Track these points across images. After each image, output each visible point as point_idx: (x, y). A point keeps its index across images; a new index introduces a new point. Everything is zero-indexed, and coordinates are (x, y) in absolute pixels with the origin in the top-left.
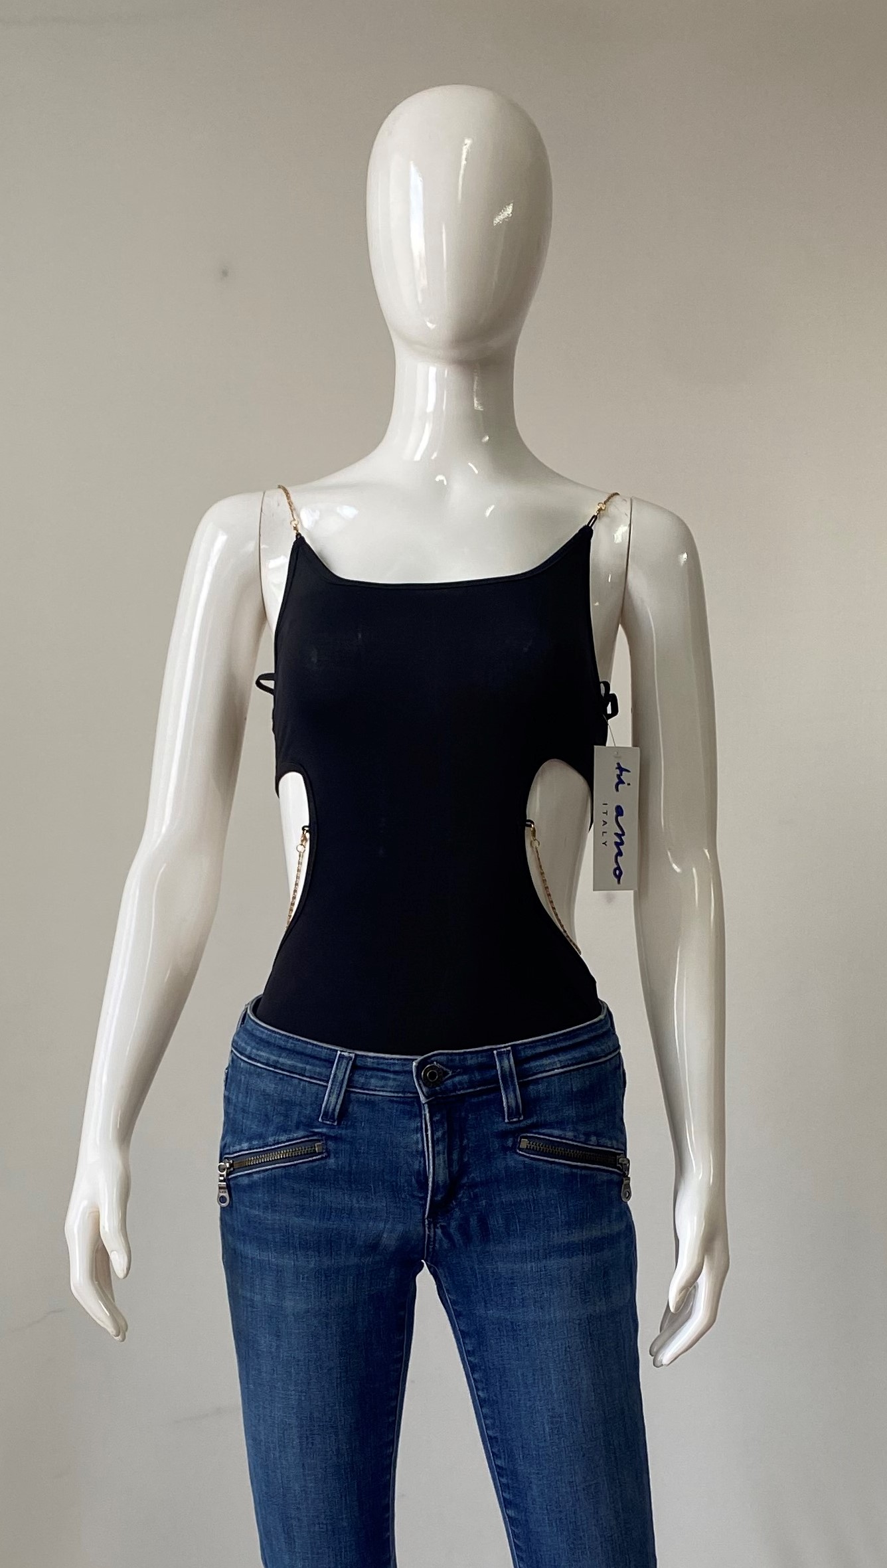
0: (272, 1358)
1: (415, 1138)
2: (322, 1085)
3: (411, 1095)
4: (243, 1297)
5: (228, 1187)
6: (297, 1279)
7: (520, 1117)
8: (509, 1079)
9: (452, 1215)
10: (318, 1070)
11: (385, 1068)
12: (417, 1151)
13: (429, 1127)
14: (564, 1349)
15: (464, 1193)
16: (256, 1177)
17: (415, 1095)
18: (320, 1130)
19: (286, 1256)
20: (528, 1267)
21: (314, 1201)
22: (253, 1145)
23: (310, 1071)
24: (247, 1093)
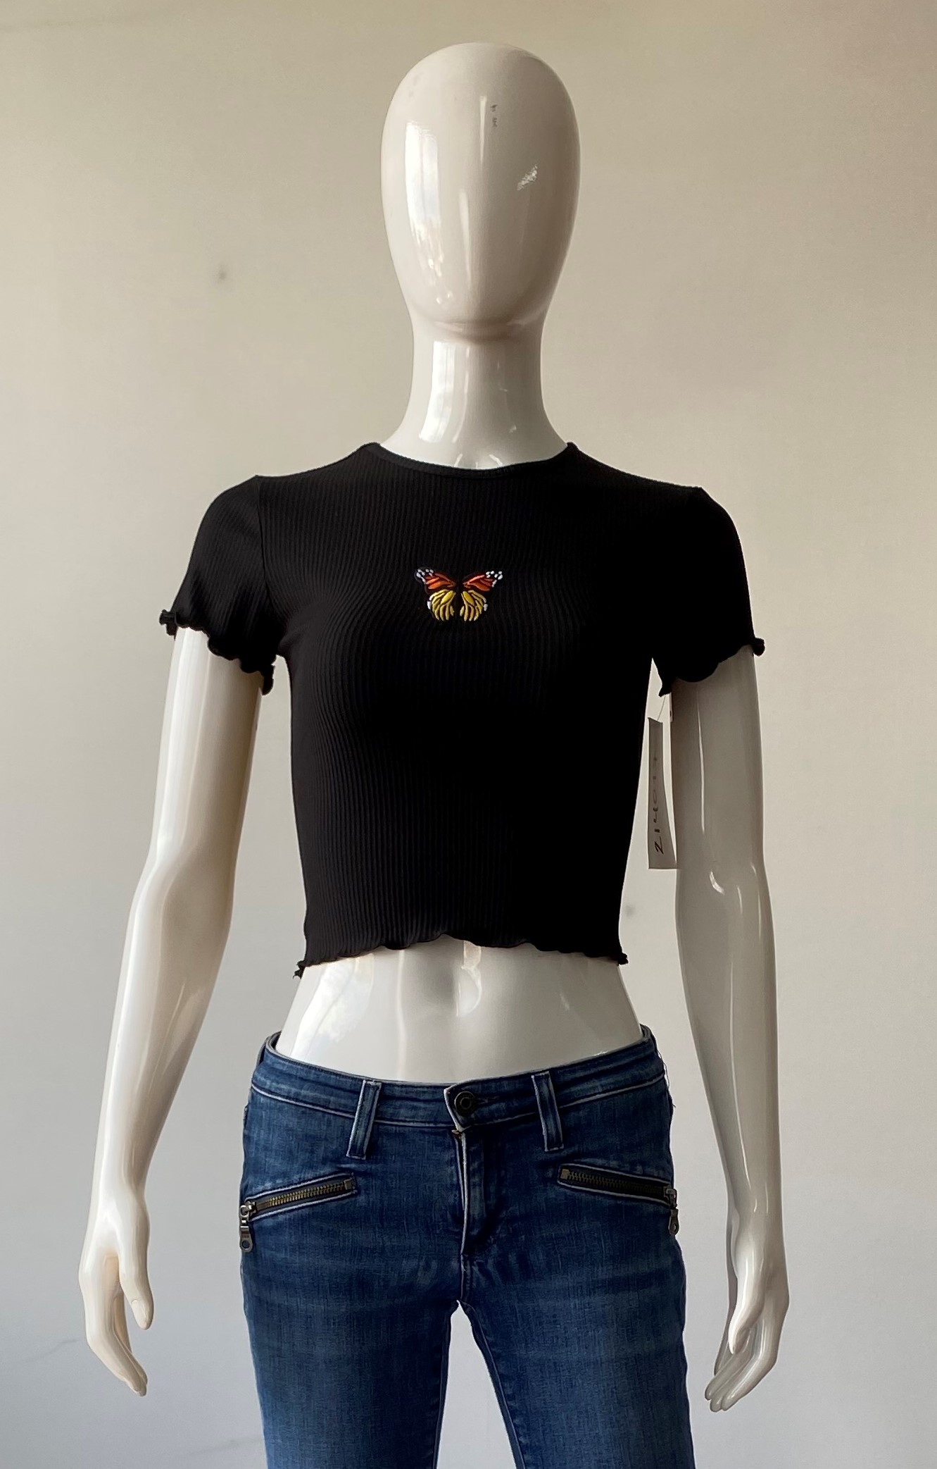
0: (302, 1409)
1: (449, 1171)
2: (350, 1118)
3: (443, 1125)
4: (269, 1347)
5: (252, 1231)
6: (328, 1325)
7: (561, 1146)
8: (549, 1106)
9: (490, 1251)
10: (343, 1101)
11: (414, 1096)
12: (452, 1185)
13: (465, 1158)
14: (610, 1389)
15: (502, 1228)
16: (281, 1218)
17: (449, 1125)
18: (348, 1166)
19: (316, 1301)
20: (572, 1304)
21: (344, 1241)
22: (278, 1184)
23: (335, 1104)
24: (269, 1129)
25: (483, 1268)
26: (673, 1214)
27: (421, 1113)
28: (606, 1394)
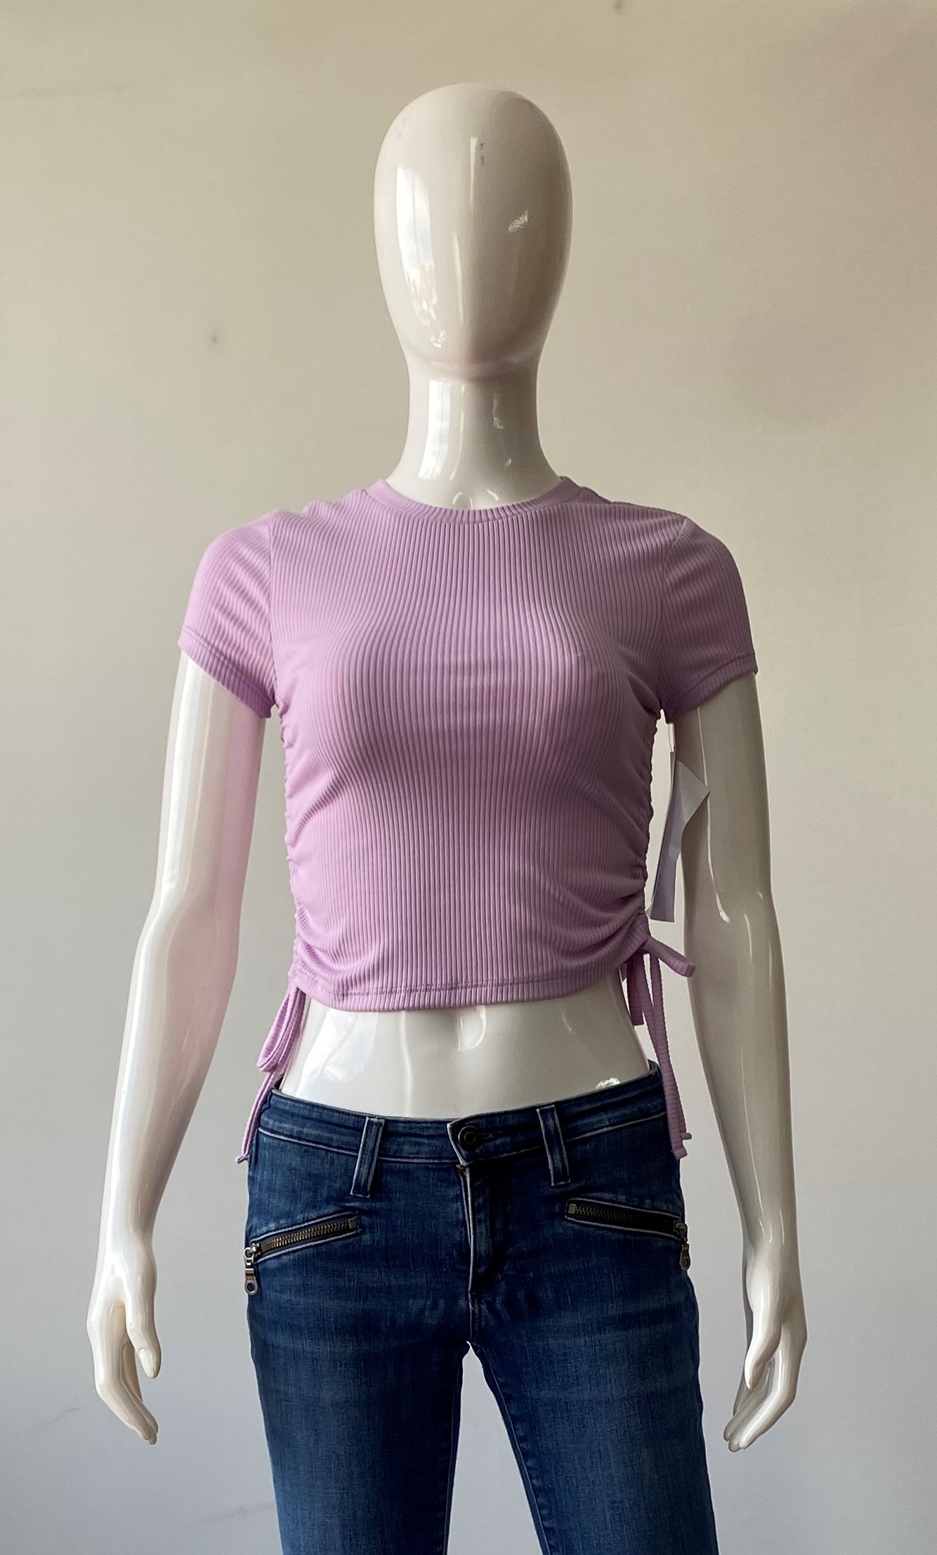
1: (455, 1207)
2: (352, 1156)
3: (447, 1161)
4: (277, 1391)
5: (257, 1274)
6: (334, 1367)
7: (568, 1179)
8: (554, 1139)
9: (497, 1289)
10: (346, 1139)
11: (418, 1132)
12: (458, 1221)
13: (469, 1194)
14: (622, 1429)
15: (509, 1265)
16: (286, 1259)
17: (452, 1161)
18: (352, 1204)
19: (322, 1343)
20: (582, 1341)
21: (349, 1281)
22: (283, 1224)
23: (338, 1141)
24: (273, 1169)
25: (491, 1306)
26: (683, 1249)
27: (425, 1149)
28: (619, 1434)
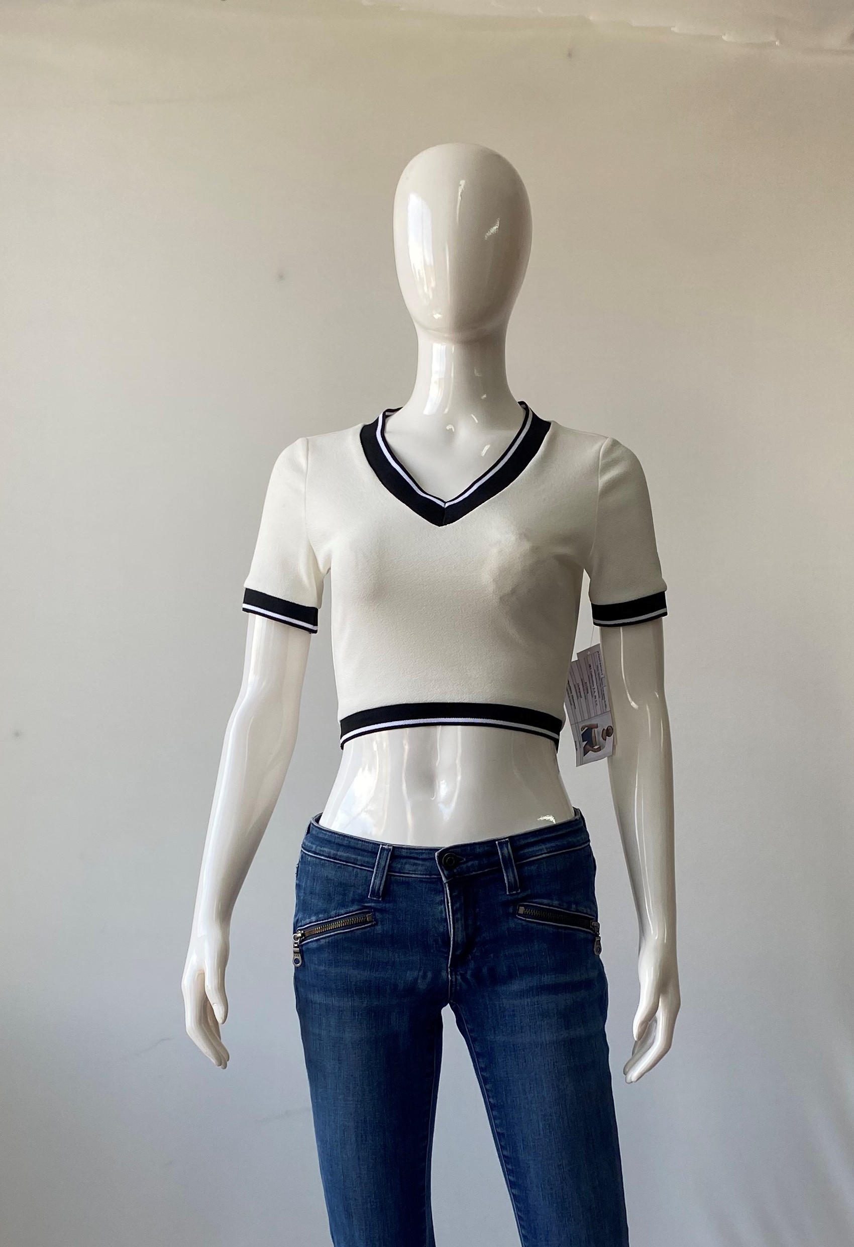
1: (440, 909)
2: (370, 871)
6: (354, 1016)
7: (518, 890)
8: (509, 864)
9: (468, 965)
11: (416, 856)
12: (442, 919)
13: (449, 901)
14: (552, 1063)
15: (477, 949)
16: (323, 941)
17: (438, 877)
18: (369, 904)
20: (526, 1002)
21: (367, 957)
22: (322, 918)
23: (361, 861)
24: (314, 880)
25: (463, 977)
26: (597, 940)
28: (550, 1066)
